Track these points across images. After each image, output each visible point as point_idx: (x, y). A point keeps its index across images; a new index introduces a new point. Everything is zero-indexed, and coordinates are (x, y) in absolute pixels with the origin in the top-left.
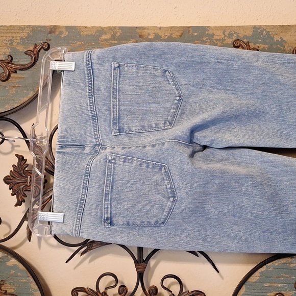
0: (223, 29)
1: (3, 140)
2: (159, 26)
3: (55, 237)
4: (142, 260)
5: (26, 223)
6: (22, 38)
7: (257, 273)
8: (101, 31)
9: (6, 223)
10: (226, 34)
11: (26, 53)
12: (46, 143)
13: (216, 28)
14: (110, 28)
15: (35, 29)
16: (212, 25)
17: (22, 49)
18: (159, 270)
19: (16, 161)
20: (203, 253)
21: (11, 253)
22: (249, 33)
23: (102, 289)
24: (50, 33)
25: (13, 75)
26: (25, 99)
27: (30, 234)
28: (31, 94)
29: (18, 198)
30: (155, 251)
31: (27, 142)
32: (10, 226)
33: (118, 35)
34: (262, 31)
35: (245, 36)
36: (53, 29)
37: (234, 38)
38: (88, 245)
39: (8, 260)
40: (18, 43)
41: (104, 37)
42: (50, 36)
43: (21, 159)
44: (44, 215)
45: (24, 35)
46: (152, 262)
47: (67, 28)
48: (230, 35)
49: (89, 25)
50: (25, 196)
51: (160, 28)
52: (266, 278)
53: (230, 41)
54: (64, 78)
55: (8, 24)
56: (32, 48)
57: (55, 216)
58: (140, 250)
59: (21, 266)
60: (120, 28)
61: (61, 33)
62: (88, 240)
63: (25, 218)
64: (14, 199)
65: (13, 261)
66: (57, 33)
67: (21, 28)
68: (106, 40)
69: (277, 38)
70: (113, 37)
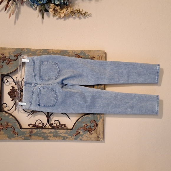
0: (72, 51)
1: (8, 82)
2: (54, 49)
3: (23, 110)
4: (49, 116)
5: (15, 106)
6: (13, 52)
7: (80, 119)
8: (37, 50)
9: (8, 106)
10: (73, 52)
11: (14, 56)
12: (20, 83)
13: (70, 50)
14: (40, 50)
15: (17, 49)
16: (69, 49)
17: (13, 55)
18: (53, 119)
19: (11, 88)
20: (65, 114)
21: (11, 114)
22: (79, 52)
23: (37, 124)
24: (22, 50)
25: (10, 63)
26: (14, 70)
27: (16, 109)
28: (16, 68)
29: (12, 99)
30: (53, 113)
31: (15, 83)
32: (9, 107)
33: (42, 51)
34: (83, 52)
35: (78, 53)
36: (22, 49)
37: (75, 54)
38: (33, 112)
39: (10, 116)
40: (12, 53)
41: (38, 52)
42: (21, 51)
43: (13, 87)
44: (20, 103)
45: (14, 51)
46: (52, 117)
47: (27, 49)
48: (74, 53)
49: (33, 48)
50: (14, 98)
51: (54, 50)
52: (82, 120)
53: (74, 54)
54: (26, 64)
55: (9, 47)
56: (16, 55)
57: (24, 104)
58: (48, 113)
59: (13, 118)
60: (42, 49)
61: (25, 50)
62: (33, 110)
63: (14, 104)
64: (11, 99)
65: (11, 117)
66: (24, 50)
67: (13, 49)
68: (38, 53)
69: (87, 54)
70: (40, 52)
